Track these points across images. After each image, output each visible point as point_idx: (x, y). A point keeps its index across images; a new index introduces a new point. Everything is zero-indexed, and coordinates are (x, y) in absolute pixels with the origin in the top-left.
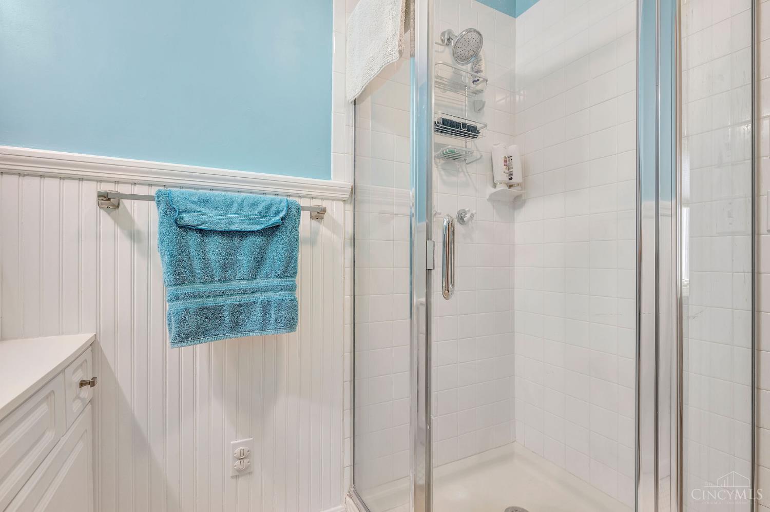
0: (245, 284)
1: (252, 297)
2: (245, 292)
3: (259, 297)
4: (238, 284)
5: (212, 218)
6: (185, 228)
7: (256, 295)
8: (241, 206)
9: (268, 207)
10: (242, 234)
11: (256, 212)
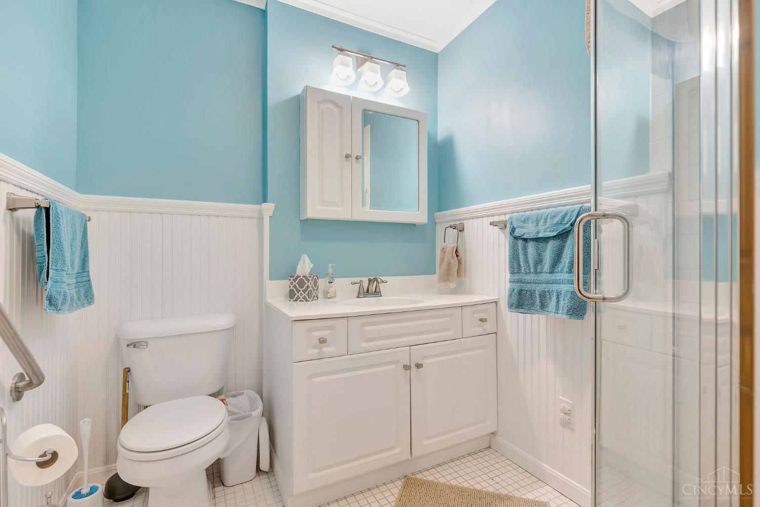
0: (549, 277)
1: (552, 287)
2: (548, 283)
3: (555, 287)
4: (544, 277)
5: (529, 230)
6: (516, 238)
7: (554, 285)
8: (546, 220)
9: (564, 217)
10: (546, 240)
11: (555, 222)
